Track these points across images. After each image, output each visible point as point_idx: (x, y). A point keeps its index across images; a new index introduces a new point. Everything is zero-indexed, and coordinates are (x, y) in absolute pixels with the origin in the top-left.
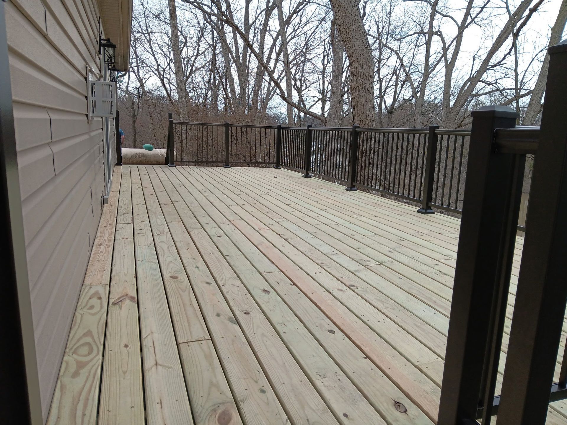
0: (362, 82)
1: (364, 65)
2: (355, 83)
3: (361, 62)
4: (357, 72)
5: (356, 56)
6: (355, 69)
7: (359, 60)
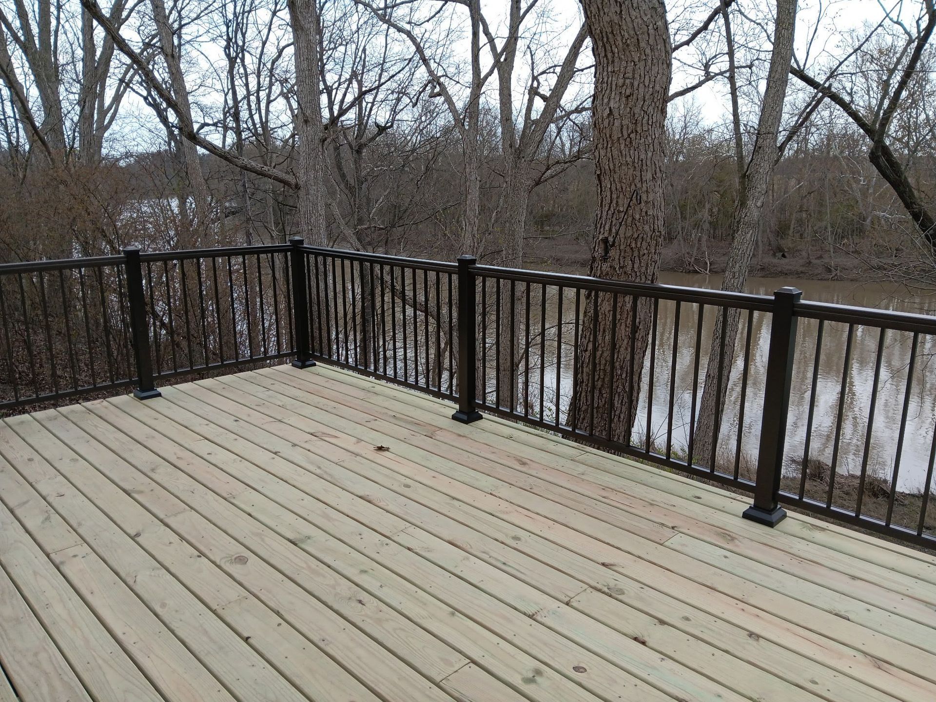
0: (646, 118)
1: (655, 61)
2: (625, 122)
3: (648, 51)
4: (636, 84)
5: (632, 32)
6: (630, 75)
7: (643, 44)
